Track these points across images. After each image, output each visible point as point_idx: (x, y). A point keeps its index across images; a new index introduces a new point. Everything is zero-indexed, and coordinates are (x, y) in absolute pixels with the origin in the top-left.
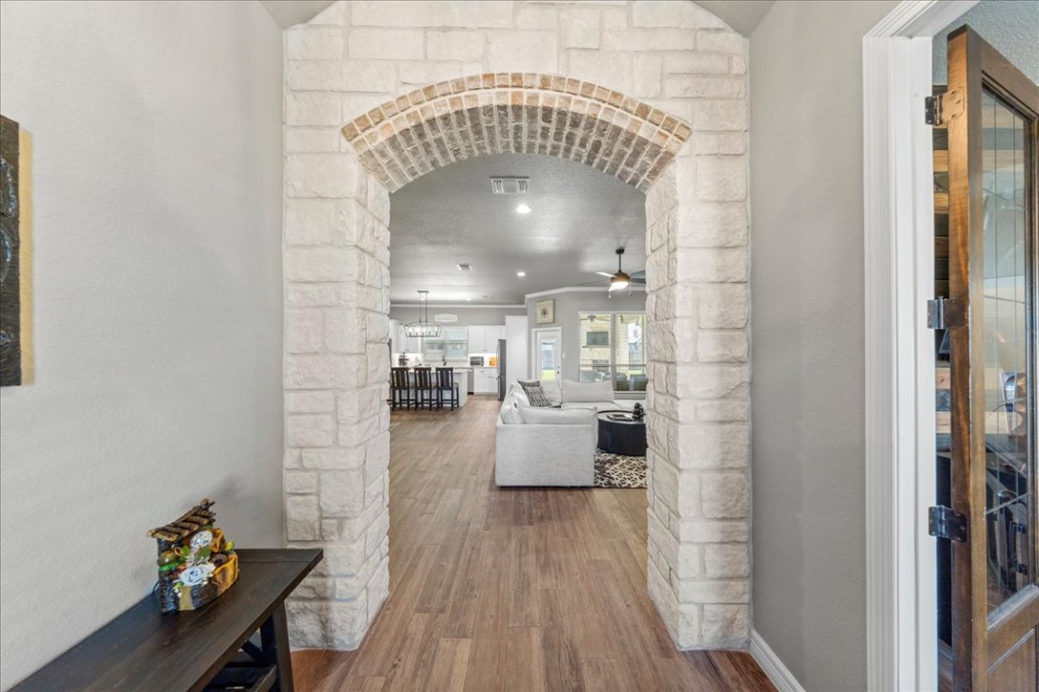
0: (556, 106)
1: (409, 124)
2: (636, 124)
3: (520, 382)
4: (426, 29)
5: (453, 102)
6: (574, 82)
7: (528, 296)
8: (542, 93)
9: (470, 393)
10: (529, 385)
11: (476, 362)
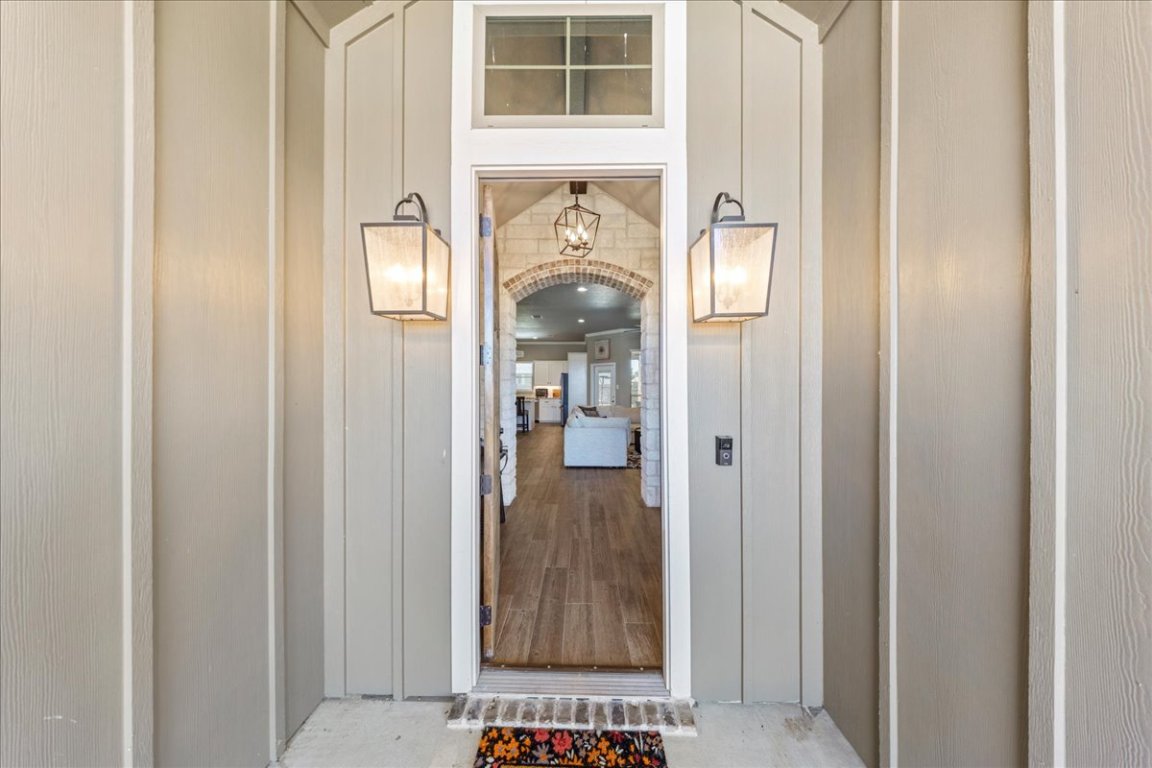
0: (595, 273)
1: (532, 281)
2: (629, 280)
3: (580, 407)
4: (539, 239)
5: (551, 271)
6: (602, 263)
7: (587, 335)
8: (589, 267)
9: (537, 422)
10: (588, 409)
11: (542, 393)
